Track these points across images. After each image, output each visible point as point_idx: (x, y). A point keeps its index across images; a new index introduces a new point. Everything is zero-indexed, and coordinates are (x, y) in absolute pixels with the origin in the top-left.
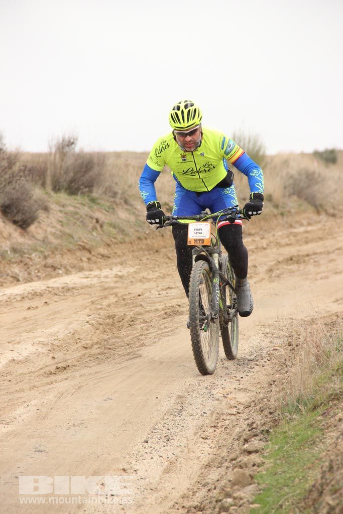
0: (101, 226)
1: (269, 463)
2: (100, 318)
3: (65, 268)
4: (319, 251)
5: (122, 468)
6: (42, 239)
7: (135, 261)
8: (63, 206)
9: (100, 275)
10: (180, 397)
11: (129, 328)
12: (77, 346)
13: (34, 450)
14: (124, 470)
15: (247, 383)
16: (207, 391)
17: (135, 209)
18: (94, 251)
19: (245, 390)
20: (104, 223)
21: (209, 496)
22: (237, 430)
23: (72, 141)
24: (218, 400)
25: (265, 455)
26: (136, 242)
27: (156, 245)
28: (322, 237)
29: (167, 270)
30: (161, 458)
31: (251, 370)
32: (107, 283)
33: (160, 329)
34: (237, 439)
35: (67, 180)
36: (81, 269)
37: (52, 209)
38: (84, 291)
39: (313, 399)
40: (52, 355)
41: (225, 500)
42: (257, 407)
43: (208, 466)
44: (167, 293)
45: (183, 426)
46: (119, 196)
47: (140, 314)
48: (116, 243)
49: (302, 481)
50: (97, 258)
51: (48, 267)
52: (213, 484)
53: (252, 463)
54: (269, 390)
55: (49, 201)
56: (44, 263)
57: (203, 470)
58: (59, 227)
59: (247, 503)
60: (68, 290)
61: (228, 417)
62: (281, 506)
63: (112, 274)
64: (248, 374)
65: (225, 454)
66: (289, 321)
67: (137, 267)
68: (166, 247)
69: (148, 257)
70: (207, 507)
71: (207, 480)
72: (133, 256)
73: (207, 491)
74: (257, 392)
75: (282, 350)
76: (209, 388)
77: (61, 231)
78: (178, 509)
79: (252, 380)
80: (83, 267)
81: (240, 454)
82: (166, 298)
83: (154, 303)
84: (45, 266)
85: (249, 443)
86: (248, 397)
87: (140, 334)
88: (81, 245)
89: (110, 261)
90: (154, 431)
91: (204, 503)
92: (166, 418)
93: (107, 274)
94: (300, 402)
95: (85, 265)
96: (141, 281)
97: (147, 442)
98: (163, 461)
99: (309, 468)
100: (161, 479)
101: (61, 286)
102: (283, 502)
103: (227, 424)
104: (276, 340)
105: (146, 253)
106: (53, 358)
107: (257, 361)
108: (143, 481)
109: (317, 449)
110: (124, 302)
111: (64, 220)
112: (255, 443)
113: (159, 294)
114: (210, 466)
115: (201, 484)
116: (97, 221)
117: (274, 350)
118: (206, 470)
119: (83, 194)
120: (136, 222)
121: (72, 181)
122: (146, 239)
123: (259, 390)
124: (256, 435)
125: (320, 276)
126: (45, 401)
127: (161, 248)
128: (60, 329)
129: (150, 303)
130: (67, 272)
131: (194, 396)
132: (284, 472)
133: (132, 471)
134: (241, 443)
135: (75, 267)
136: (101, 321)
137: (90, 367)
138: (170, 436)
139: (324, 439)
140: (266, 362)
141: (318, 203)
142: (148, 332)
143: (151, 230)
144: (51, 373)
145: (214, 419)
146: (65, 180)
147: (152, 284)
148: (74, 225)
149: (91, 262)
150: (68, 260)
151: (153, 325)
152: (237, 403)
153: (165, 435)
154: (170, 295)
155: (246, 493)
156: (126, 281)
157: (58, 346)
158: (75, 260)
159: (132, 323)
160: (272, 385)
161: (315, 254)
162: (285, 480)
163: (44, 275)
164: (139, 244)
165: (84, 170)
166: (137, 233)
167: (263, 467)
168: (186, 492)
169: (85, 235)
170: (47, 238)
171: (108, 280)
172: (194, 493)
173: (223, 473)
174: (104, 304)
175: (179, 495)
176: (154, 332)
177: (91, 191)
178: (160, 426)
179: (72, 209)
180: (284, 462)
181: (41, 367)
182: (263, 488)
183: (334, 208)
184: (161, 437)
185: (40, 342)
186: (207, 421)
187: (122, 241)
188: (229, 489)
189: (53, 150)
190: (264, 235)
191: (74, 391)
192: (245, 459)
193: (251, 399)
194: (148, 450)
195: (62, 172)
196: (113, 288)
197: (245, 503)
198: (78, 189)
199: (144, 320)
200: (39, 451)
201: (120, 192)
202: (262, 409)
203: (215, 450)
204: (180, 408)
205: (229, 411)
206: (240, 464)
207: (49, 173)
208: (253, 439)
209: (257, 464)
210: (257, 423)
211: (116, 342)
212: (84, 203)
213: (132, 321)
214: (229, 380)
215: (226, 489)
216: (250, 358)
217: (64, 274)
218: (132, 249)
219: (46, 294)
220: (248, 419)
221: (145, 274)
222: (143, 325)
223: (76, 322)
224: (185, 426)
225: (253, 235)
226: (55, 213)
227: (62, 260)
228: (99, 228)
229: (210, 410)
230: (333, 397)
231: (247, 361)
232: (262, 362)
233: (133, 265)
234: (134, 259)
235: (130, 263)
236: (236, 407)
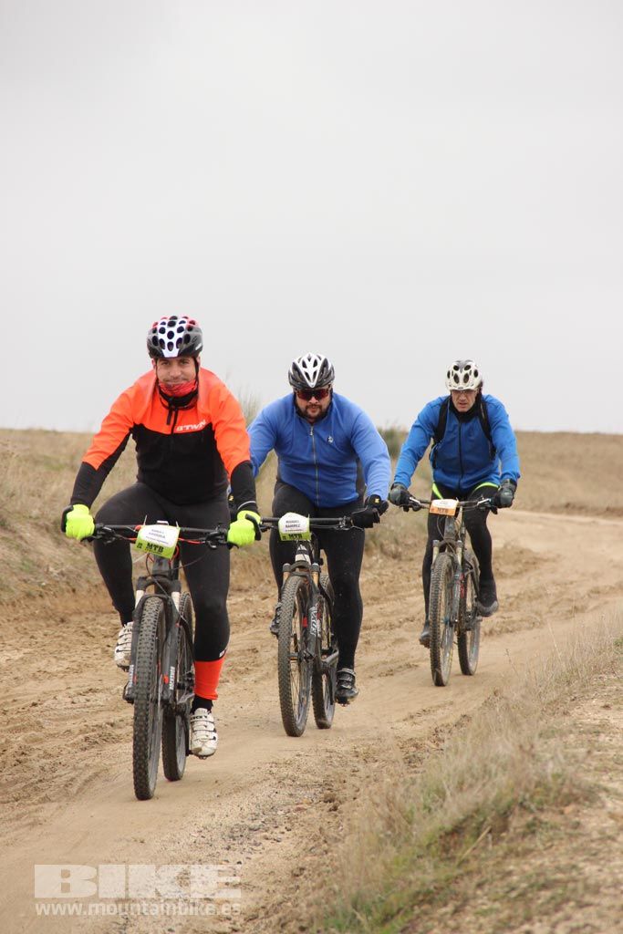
7: (21, 638)
11: (19, 767)
15: (250, 874)
17: (21, 537)
19: (246, 886)
26: (22, 601)
27: (60, 608)
28: (376, 595)
29: (85, 656)
31: (254, 847)
39: (382, 901)
42: (272, 919)
44: (88, 701)
47: (36, 740)
54: (292, 886)
64: (250, 856)
67: (26, 650)
68: (80, 613)
69: (46, 631)
72: (16, 628)
74: (268, 891)
75: (313, 810)
79: (258, 867)
82: (87, 710)
83: (64, 719)
86: (253, 899)
87: (38, 778)
94: (359, 907)
96: (34, 677)
104: (301, 792)
105: (42, 623)
107: (266, 831)
113: (73, 703)
120: (23, 564)
122: (41, 596)
123: (273, 887)
127: (71, 615)
129: (56, 720)
140: (283, 833)
142: (55, 775)
143: (50, 579)
147: (57, 684)
151: (64, 762)
154: (94, 703)
156: (5, 678)
159: (22, 758)
160: (298, 876)
164: (28, 606)
166: (24, 585)
183: (396, 542)
190: (267, 592)
193: (257, 903)
199: (45, 752)
202: (283, 921)
213: (23, 753)
216: (252, 825)
218: (16, 616)
221: (42, 664)
222: (44, 761)
225: (247, 591)
229: (180, 924)
230: (421, 898)
231: (247, 831)
232: (277, 834)
233: (18, 646)
234: (19, 635)
235: (11, 642)
236: (229, 919)
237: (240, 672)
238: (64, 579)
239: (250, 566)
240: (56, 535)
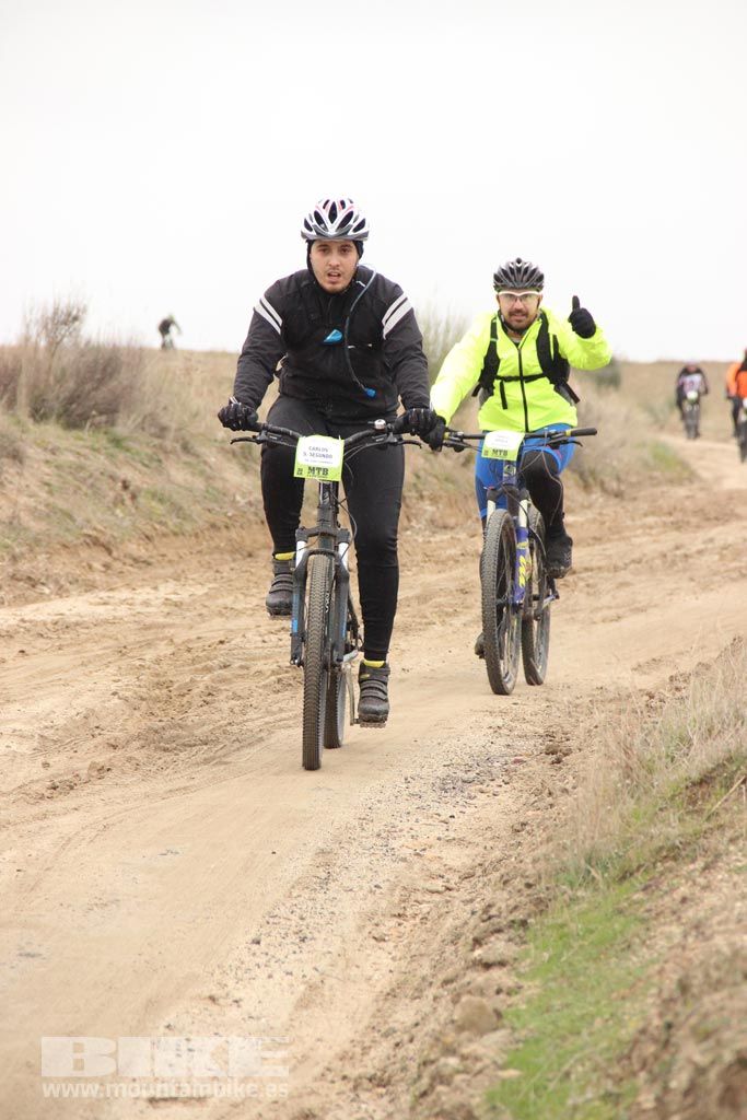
0: (134, 497)
1: (532, 988)
2: (140, 686)
3: (57, 582)
4: (594, 564)
5: (208, 994)
6: (7, 521)
7: (205, 572)
8: (53, 452)
9: (132, 599)
10: (323, 852)
11: (205, 708)
12: (95, 741)
13: (18, 952)
14: (213, 999)
15: (464, 829)
16: (380, 842)
17: (205, 463)
18: (117, 549)
19: (461, 841)
20: (139, 490)
21: (399, 1056)
22: (449, 922)
23: (74, 313)
24: (404, 860)
25: (522, 970)
26: (206, 533)
27: (248, 542)
28: (597, 535)
30: (289, 977)
31: (468, 801)
32: (148, 615)
33: (269, 712)
34: (452, 942)
35: (62, 397)
36: (91, 587)
37: (28, 457)
38: (100, 630)
39: (620, 857)
40: (41, 759)
41: (443, 1060)
42: (491, 876)
43: (392, 995)
44: (280, 640)
45: (333, 913)
46: (171, 435)
47: (223, 680)
48: (164, 535)
49: (611, 1023)
50: (124, 564)
51: (19, 580)
52: (406, 1032)
53: (496, 988)
54: (513, 842)
55: (22, 440)
56: (11, 570)
57: (381, 1003)
58: (43, 495)
59: (492, 1067)
60: (67, 627)
61: (428, 897)
62: (567, 1075)
63: (157, 598)
64: (464, 810)
65: (426, 970)
66: (544, 705)
67: (211, 586)
69: (233, 565)
70: (397, 1078)
71: (391, 1025)
72: (199, 562)
73: (393, 1045)
74: (485, 848)
75: (534, 762)
76: (384, 835)
77: (47, 505)
78: (333, 1082)
79: (473, 821)
80: (94, 581)
81: (463, 969)
82: (280, 650)
83: (254, 659)
84: (13, 577)
85: (485, 947)
86: (468, 856)
87: (227, 721)
88: (90, 536)
89: (152, 571)
90: (271, 920)
91: (390, 1070)
92: (295, 895)
93: (148, 598)
94: (593, 863)
95: (97, 577)
96: (221, 614)
97: (258, 943)
98: (295, 984)
99: (623, 998)
100: (292, 1020)
101: (49, 619)
102: (572, 1066)
103: (425, 911)
104: (520, 743)
105: (227, 557)
106: (46, 765)
107: (482, 784)
108: (254, 1022)
109: (635, 959)
110: (190, 656)
111: (54, 481)
112: (498, 947)
113: (264, 641)
114: (395, 996)
115: (379, 1031)
116: (125, 486)
117: (516, 762)
118: (388, 1004)
119: (96, 427)
120: (207, 491)
121: (71, 400)
122: (227, 527)
123: (491, 843)
124: (499, 931)
125: (599, 615)
126: (34, 854)
127: (259, 549)
128: (54, 707)
129: (246, 660)
130: (61, 591)
131: (353, 851)
132: (567, 1006)
133: (230, 1001)
134: (462, 950)
135: (77, 581)
136: (143, 692)
137: (126, 786)
138: (306, 932)
139: (650, 938)
140: (500, 786)
141: (586, 467)
142: (245, 718)
143: (237, 509)
144: (42, 797)
145: (396, 899)
146: (58, 398)
147: (246, 622)
148: (75, 492)
149: (109, 572)
150: (62, 566)
151: (255, 704)
152: (443, 868)
153: (296, 930)
155: (488, 1046)
156: (188, 614)
157: (55, 742)
158: (77, 566)
159: (209, 698)
160: (519, 831)
161: (586, 569)
162: (573, 1021)
163: (11, 596)
164: (212, 538)
165: (98, 376)
166: (210, 515)
167: (518, 997)
168: (347, 1046)
169: (99, 515)
170: (18, 517)
171: (149, 610)
172: (365, 1050)
173: (427, 1009)
174: (147, 657)
175: (331, 1053)
176: (257, 719)
177: (112, 423)
178: (283, 911)
179: (71, 458)
180: (565, 985)
181: (21, 783)
182: (523, 1038)
183: (618, 479)
184: (286, 934)
185: (15, 731)
186: (384, 904)
187: (176, 530)
188: (449, 1039)
189: (34, 331)
191: (93, 834)
192: (479, 977)
193: (474, 860)
194: (262, 960)
195: (52, 379)
196: (164, 626)
197: (486, 1067)
198: (84, 417)
199: (234, 693)
200: (28, 955)
201: (174, 426)
202: (505, 878)
203: (403, 963)
204: (324, 875)
205: (428, 885)
206: (469, 988)
207: (23, 380)
208: (493, 939)
209: (504, 989)
210: (498, 905)
211: (178, 736)
212: (97, 446)
213: (210, 694)
214: (424, 821)
215: (442, 1038)
216: (466, 777)
217: (53, 596)
218: (199, 548)
219: (19, 635)
220: (472, 901)
221: (229, 601)
222: (233, 702)
223: (90, 693)
224: (337, 913)
225: (452, 528)
226: (36, 466)
227: (50, 566)
228: (128, 502)
229: (388, 880)
230: (664, 854)
231: (460, 783)
232: (493, 786)
233: (201, 580)
234: (202, 570)
235: (194, 576)
236: (443, 877)
237: (447, 614)
238: (253, 509)
239: (456, 502)
240: (244, 461)
